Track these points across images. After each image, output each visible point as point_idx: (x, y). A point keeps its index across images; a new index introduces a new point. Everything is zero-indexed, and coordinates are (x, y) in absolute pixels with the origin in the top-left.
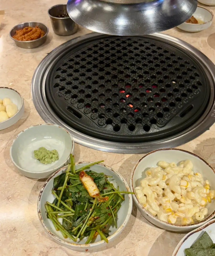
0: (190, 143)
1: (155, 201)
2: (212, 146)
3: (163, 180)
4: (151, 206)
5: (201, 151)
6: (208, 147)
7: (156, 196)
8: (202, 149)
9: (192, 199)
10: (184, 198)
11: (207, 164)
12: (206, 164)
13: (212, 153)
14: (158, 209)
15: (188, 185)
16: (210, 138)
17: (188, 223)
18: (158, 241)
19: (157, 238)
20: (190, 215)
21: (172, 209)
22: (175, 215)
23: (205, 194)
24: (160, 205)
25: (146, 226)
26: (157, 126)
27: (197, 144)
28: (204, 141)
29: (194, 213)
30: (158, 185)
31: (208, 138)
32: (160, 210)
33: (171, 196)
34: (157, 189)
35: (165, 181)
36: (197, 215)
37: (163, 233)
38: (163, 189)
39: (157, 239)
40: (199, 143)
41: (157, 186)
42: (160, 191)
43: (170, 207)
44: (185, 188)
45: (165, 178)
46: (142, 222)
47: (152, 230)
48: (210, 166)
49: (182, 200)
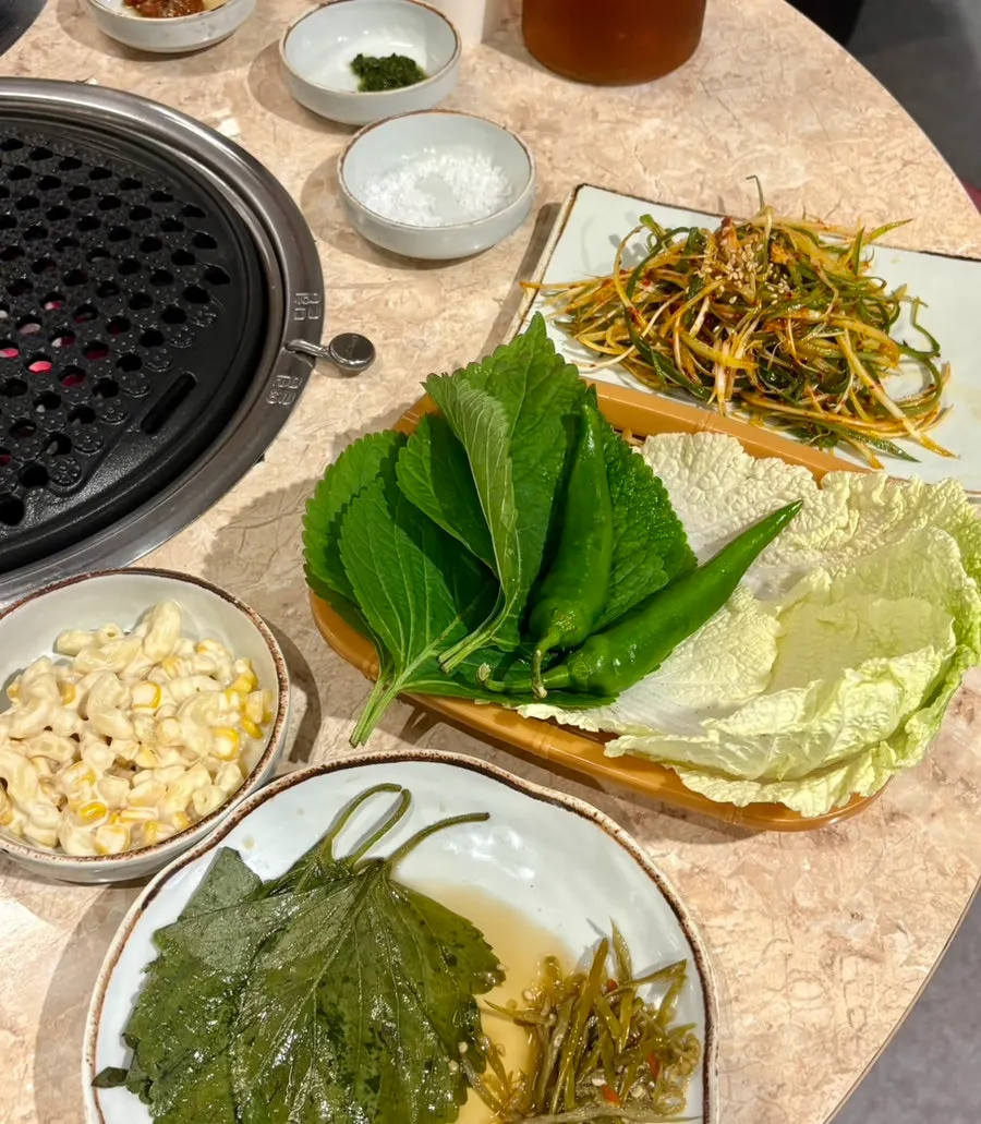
0: (191, 533)
1: (44, 792)
2: (276, 524)
3: (64, 703)
4: (28, 815)
5: (236, 552)
6: (257, 531)
7: (45, 771)
8: (239, 544)
9: (176, 743)
10: (147, 749)
11: (229, 599)
12: (223, 600)
13: (276, 551)
14: (53, 817)
15: (158, 695)
16: (268, 494)
17: (162, 836)
18: (84, 934)
19: (76, 925)
20: (174, 806)
21: (106, 803)
22: (122, 821)
23: (228, 712)
24: (64, 800)
25: (31, 893)
26: (51, 490)
27: (218, 527)
28: (245, 509)
29: (187, 792)
30: (49, 729)
31: (260, 494)
32: (64, 819)
33: (98, 756)
34: (46, 746)
35: (74, 704)
36: (198, 798)
37: (99, 899)
38: (76, 737)
39: (80, 925)
40: (225, 523)
41: (47, 733)
42: (62, 749)
43: (94, 796)
44: (150, 711)
45: (73, 697)
46: (15, 880)
47: (57, 900)
48: (239, 606)
49: (141, 761)
